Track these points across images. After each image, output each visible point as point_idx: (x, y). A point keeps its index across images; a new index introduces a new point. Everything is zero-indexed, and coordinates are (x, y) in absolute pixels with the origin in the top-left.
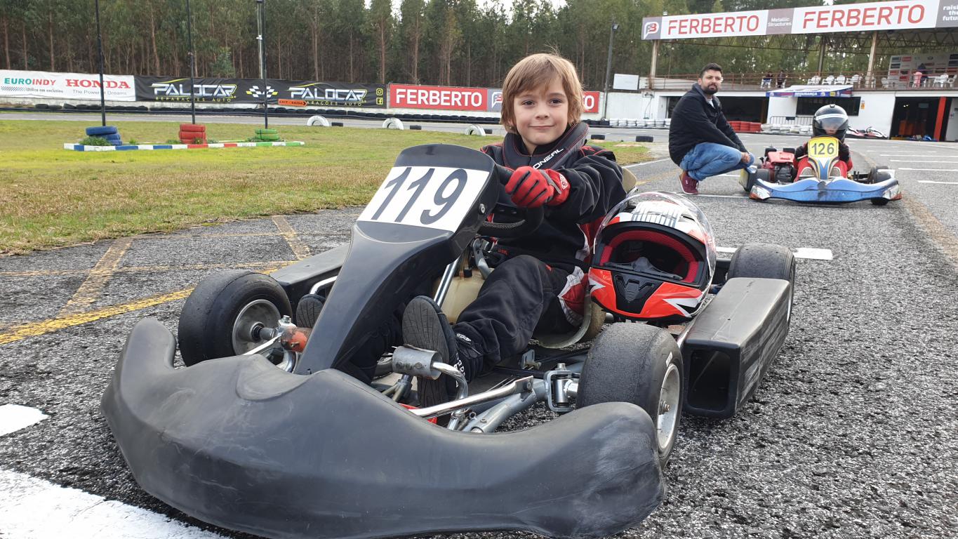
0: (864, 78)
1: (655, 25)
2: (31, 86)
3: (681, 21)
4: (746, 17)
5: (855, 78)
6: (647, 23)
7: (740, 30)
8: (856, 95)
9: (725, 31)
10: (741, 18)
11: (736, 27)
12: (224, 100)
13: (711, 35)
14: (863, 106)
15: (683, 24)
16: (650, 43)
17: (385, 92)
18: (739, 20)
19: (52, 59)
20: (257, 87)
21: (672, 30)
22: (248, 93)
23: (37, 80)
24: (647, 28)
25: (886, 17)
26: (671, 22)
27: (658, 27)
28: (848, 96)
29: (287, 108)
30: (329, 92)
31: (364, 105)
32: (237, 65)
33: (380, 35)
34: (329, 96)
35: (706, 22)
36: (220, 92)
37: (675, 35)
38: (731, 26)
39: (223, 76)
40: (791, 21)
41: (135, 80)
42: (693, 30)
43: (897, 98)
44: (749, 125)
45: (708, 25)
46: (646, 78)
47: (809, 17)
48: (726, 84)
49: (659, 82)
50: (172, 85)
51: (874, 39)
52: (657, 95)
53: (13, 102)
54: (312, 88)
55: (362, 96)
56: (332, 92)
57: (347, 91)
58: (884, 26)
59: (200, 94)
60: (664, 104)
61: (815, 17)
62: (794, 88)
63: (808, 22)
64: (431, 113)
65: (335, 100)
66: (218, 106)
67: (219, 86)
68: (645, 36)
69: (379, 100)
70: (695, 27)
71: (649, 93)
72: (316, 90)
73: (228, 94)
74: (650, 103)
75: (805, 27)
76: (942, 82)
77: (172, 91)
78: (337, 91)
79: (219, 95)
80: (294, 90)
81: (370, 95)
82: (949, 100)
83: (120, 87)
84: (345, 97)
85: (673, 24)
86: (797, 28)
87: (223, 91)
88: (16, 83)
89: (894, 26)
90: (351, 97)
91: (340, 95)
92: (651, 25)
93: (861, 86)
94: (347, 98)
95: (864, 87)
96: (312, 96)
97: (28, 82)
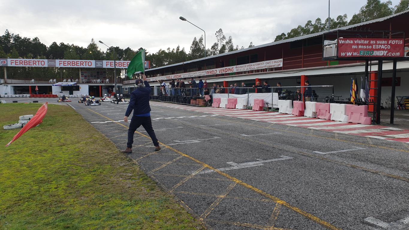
0: (79, 80)
1: (5, 61)
5: (77, 80)
6: (1, 61)
7: (39, 65)
8: (78, 85)
9: (33, 65)
14: (80, 88)
15: (17, 62)
16: (2, 67)
21: (12, 63)
26: (11, 61)
27: (6, 62)
28: (76, 85)
35: (26, 62)
37: (14, 65)
38: (35, 63)
40: (55, 63)
43: (89, 86)
46: (3, 79)
47: (61, 62)
48: (36, 82)
49: (9, 81)
51: (80, 70)
52: (9, 85)
58: (82, 66)
60: (12, 88)
61: (63, 62)
62: (59, 83)
63: (61, 64)
68: (1, 65)
70: (22, 63)
71: (6, 85)
74: (6, 88)
76: (99, 81)
82: (101, 86)
86: (58, 65)
89: (85, 67)
92: (3, 61)
93: (78, 82)
95: (79, 83)
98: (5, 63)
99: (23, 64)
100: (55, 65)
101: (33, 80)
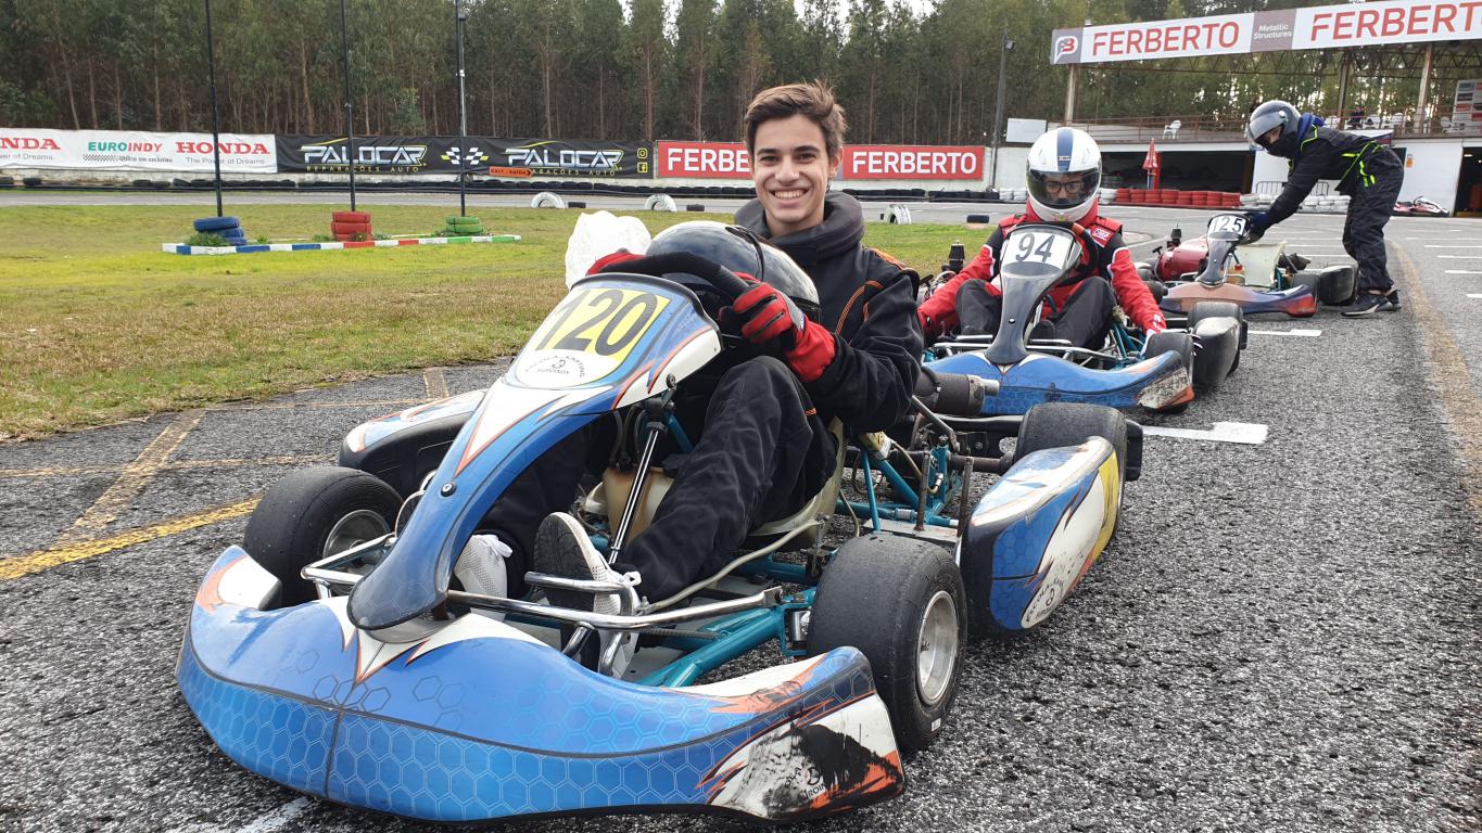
0: (1410, 117)
1: (1072, 41)
2: (126, 153)
3: (1113, 34)
4: (1217, 25)
5: (1397, 119)
6: (1059, 39)
7: (1209, 46)
8: (1398, 145)
9: (1184, 48)
10: (1210, 27)
11: (1202, 41)
12: (408, 170)
13: (1161, 54)
15: (1117, 38)
16: (1065, 69)
17: (651, 153)
18: (1207, 29)
19: (158, 113)
20: (457, 150)
21: (1099, 48)
22: (444, 157)
23: (136, 145)
24: (1060, 47)
25: (1447, 21)
26: (1097, 35)
27: (1076, 44)
29: (503, 180)
30: (565, 155)
31: (618, 175)
32: (430, 115)
33: (645, 65)
34: (566, 161)
35: (1154, 35)
36: (402, 157)
37: (1103, 56)
38: (1193, 40)
39: (408, 133)
40: (1291, 29)
41: (277, 141)
42: (1133, 47)
43: (1466, 150)
44: (1221, 196)
45: (1156, 40)
47: (1321, 22)
48: (1186, 131)
50: (331, 148)
51: (1428, 55)
53: (101, 177)
54: (540, 150)
55: (615, 160)
56: (570, 155)
57: (593, 153)
58: (1444, 35)
59: (373, 159)
61: (1331, 22)
63: (1319, 31)
64: (721, 184)
65: (575, 167)
66: (398, 179)
67: (401, 149)
68: (1056, 58)
69: (641, 165)
70: (1136, 43)
72: (546, 151)
73: (414, 160)
75: (1314, 38)
77: (331, 157)
78: (579, 152)
79: (401, 161)
80: (514, 153)
81: (627, 159)
83: (255, 152)
84: (591, 162)
85: (1100, 39)
86: (1301, 41)
87: (405, 155)
88: (104, 149)
89: (1459, 33)
90: (600, 162)
91: (583, 159)
92: (1064, 42)
93: (1407, 132)
94: (593, 164)
95: (1411, 131)
96: (540, 161)
97: (122, 147)
98: (1073, 47)
99: (1143, 49)
100: (1290, 39)
101: (1176, 125)
